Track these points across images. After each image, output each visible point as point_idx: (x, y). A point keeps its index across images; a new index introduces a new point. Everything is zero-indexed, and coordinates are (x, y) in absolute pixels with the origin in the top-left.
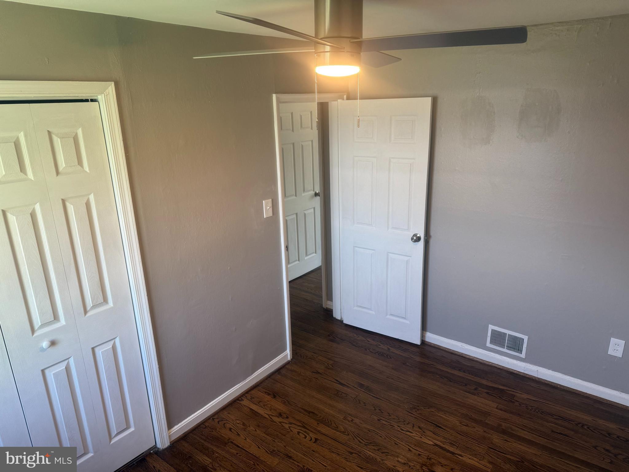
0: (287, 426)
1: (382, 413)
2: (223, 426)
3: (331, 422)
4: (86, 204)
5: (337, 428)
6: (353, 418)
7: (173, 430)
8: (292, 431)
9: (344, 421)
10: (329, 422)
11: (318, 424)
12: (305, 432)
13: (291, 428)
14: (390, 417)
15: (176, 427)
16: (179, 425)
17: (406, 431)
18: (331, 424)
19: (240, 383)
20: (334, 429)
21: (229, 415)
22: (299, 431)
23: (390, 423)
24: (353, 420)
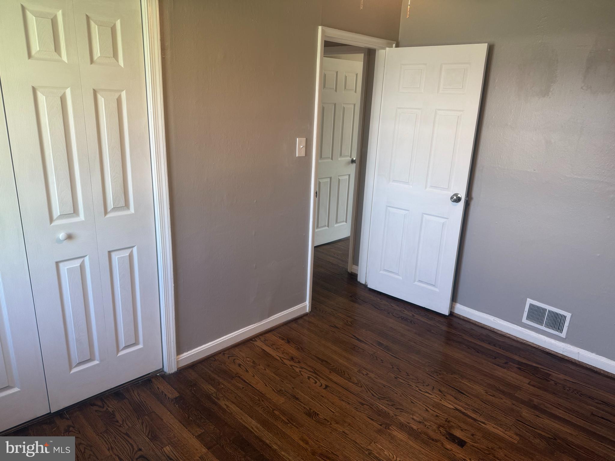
0: (297, 370)
1: (400, 372)
2: (233, 361)
3: (344, 373)
4: (117, 99)
5: (350, 379)
6: (368, 372)
7: (183, 357)
8: (302, 375)
9: (358, 373)
10: (342, 373)
11: (330, 372)
12: (316, 378)
13: (301, 372)
14: (408, 377)
15: (185, 354)
16: (189, 352)
17: (425, 392)
18: (344, 374)
19: (256, 324)
20: (346, 379)
21: (240, 352)
22: (310, 376)
23: (409, 383)
24: (368, 374)
